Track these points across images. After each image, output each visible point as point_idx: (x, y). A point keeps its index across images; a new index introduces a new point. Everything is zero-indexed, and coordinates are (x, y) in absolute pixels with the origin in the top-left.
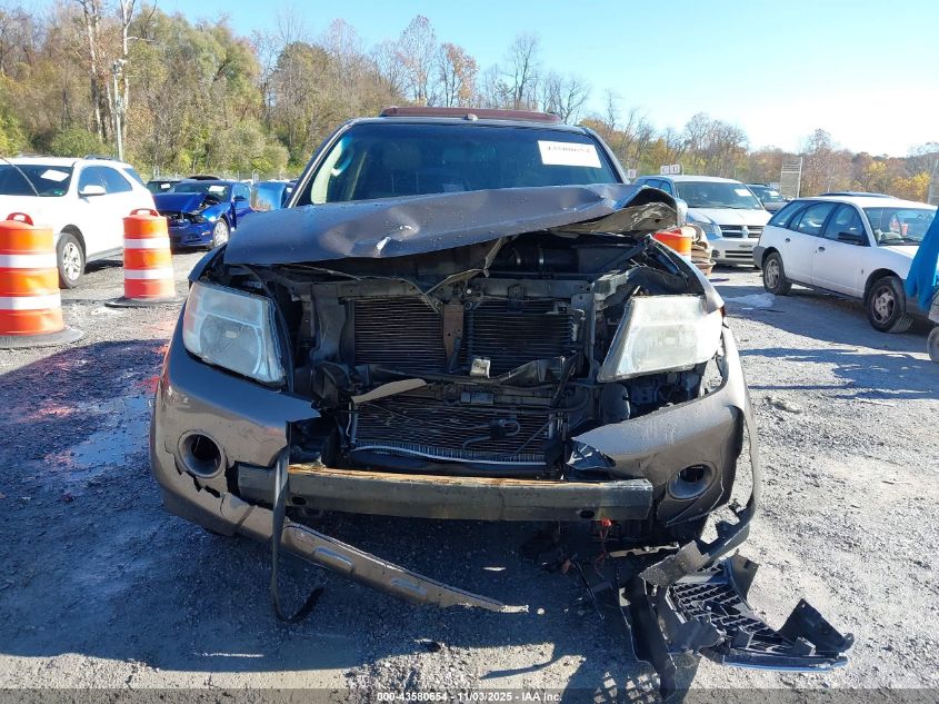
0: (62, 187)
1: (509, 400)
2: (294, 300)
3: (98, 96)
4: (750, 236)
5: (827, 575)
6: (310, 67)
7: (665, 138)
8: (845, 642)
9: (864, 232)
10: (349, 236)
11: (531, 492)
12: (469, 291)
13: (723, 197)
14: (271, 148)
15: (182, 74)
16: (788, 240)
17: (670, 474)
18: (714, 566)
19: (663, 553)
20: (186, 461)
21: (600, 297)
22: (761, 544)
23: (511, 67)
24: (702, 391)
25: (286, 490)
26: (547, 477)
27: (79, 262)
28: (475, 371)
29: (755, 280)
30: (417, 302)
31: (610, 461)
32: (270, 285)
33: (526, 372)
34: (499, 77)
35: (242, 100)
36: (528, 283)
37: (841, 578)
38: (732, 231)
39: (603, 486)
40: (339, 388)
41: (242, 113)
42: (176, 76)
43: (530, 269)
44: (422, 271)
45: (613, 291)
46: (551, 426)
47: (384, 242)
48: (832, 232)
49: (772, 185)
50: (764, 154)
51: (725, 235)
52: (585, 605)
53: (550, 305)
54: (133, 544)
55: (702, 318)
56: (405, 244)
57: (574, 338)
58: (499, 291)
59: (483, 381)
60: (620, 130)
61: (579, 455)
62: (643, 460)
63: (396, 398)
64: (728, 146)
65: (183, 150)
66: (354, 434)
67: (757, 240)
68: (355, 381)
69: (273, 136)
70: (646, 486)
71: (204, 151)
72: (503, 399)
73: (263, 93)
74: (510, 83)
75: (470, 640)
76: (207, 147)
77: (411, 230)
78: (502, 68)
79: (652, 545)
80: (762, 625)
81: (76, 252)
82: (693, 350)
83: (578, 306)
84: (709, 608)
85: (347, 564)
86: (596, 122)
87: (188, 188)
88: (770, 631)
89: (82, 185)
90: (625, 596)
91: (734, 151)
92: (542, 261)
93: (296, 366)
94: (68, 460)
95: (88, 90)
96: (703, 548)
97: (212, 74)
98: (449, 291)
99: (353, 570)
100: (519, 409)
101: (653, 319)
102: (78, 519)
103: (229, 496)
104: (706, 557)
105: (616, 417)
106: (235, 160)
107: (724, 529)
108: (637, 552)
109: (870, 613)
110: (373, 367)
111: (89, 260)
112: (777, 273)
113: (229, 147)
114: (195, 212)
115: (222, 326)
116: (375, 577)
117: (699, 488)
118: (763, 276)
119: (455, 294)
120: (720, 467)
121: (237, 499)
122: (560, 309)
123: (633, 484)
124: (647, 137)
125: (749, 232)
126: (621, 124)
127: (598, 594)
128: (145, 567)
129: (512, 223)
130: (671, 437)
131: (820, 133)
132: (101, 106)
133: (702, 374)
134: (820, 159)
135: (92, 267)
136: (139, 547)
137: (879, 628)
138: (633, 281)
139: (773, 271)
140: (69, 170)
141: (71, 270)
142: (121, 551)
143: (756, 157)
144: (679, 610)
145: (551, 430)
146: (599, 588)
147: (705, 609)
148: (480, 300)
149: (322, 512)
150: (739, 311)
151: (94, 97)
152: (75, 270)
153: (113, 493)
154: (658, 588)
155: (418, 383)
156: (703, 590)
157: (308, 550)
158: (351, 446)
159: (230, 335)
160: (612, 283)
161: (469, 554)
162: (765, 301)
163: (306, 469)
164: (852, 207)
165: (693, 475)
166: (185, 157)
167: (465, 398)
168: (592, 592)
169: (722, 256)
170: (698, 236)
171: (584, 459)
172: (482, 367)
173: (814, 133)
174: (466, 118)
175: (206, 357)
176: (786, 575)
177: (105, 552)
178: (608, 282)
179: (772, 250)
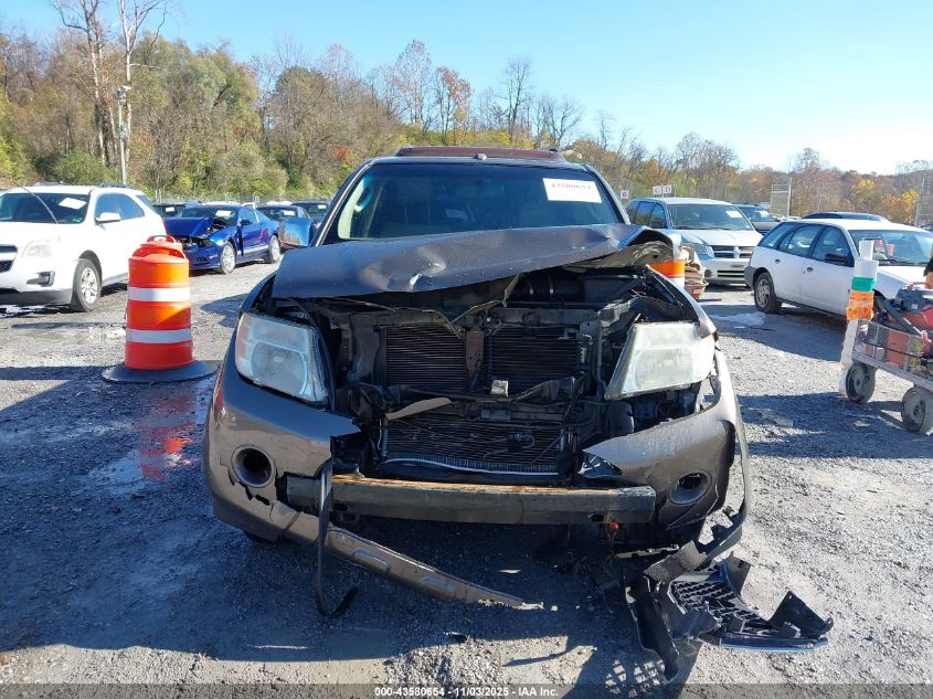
0: (79, 215)
1: (524, 416)
2: (333, 327)
3: (101, 120)
4: (742, 256)
5: (814, 574)
6: (309, 91)
7: (657, 158)
8: (826, 626)
9: (850, 253)
10: (385, 272)
11: (547, 498)
12: (489, 320)
13: (714, 218)
14: (270, 170)
15: (183, 99)
16: (778, 261)
17: (670, 481)
18: (711, 566)
19: (664, 554)
20: (239, 473)
21: (606, 324)
22: (754, 548)
23: (505, 89)
24: (698, 407)
25: (330, 497)
26: (559, 485)
27: (95, 287)
28: (495, 390)
29: (746, 299)
30: (442, 330)
31: (617, 470)
32: (312, 314)
33: (541, 391)
34: (493, 99)
35: (242, 124)
36: (540, 311)
37: (828, 578)
38: (723, 251)
39: (611, 492)
40: (373, 406)
41: (242, 135)
42: (178, 101)
43: (542, 299)
44: (447, 302)
45: (617, 318)
46: (562, 439)
47: (416, 278)
48: (820, 254)
49: (763, 205)
50: (754, 173)
51: (717, 255)
52: (594, 602)
53: (560, 331)
54: (180, 550)
55: (696, 343)
56: (435, 279)
57: (583, 360)
58: (515, 318)
59: (502, 400)
60: (612, 150)
61: (589, 465)
62: (647, 469)
63: (422, 415)
64: (719, 165)
65: (184, 173)
66: (385, 447)
67: (747, 260)
68: (388, 400)
69: (272, 159)
70: (650, 492)
71: (205, 175)
72: (519, 415)
73: (262, 117)
74: (505, 106)
75: (492, 632)
76: (207, 170)
77: (439, 267)
78: (496, 92)
79: (654, 547)
80: (755, 615)
81: (93, 277)
82: (689, 371)
83: (585, 332)
84: (707, 602)
85: (382, 564)
86: (589, 142)
87: (194, 213)
88: (761, 620)
89: (98, 212)
90: (631, 593)
91: (724, 170)
92: (552, 291)
93: (337, 387)
94: (111, 475)
95: (91, 114)
96: (701, 548)
97: (212, 101)
98: (470, 320)
99: (388, 569)
100: (534, 424)
101: (653, 344)
102: (128, 529)
103: (278, 504)
104: (704, 556)
105: (621, 431)
106: (235, 182)
107: (719, 532)
108: (641, 553)
109: (854, 607)
110: (403, 387)
111: (105, 284)
112: (767, 292)
113: (228, 170)
114: (203, 236)
115: (270, 352)
116: (409, 576)
117: (697, 494)
118: (755, 295)
119: (476, 322)
120: (715, 475)
121: (285, 506)
122: (570, 334)
123: (638, 491)
124: (639, 156)
125: (740, 252)
126: (613, 145)
127: (607, 592)
128: (195, 570)
129: (528, 260)
130: (671, 449)
131: (808, 152)
132: (105, 130)
133: (697, 392)
134: (809, 177)
135: (107, 291)
136: (187, 553)
137: (861, 621)
138: (634, 309)
139: (764, 290)
140: (86, 198)
141: (88, 294)
142: (172, 557)
143: (747, 176)
144: (680, 603)
145: (562, 444)
146: (608, 586)
147: (703, 602)
148: (498, 327)
149: (358, 518)
150: (732, 330)
151: (97, 121)
152: (92, 295)
153: (156, 504)
154: (661, 586)
155: (443, 401)
156: (701, 587)
157: (348, 551)
158: (382, 459)
159: (278, 360)
160: (616, 312)
161: (487, 559)
162: (757, 319)
163: (348, 478)
164: (838, 230)
165: (691, 483)
166: (186, 180)
167: (485, 415)
168: (601, 590)
169: (715, 276)
170: (691, 257)
171: (594, 469)
172: (501, 387)
173: (803, 152)
174: (476, 157)
175: (257, 380)
176: (777, 575)
177: (155, 557)
178: (612, 310)
179: (762, 270)
